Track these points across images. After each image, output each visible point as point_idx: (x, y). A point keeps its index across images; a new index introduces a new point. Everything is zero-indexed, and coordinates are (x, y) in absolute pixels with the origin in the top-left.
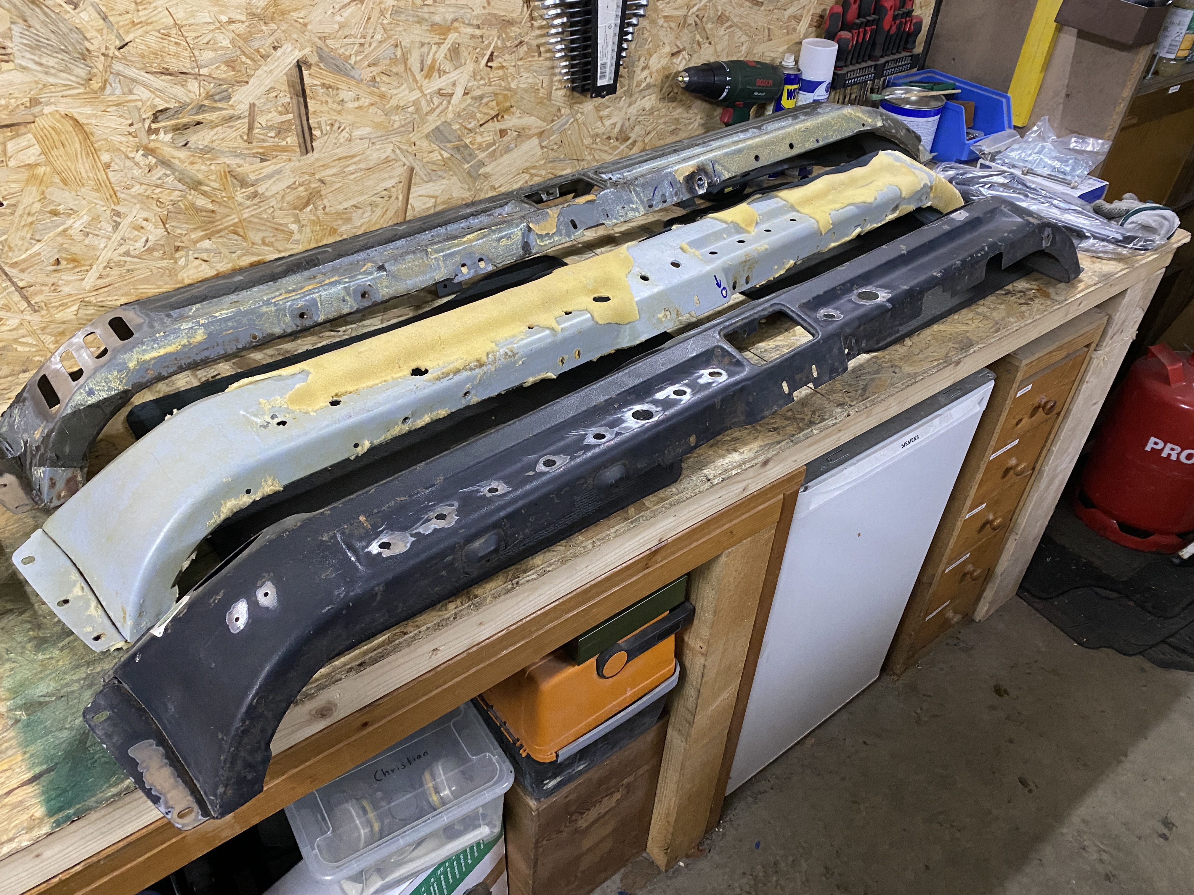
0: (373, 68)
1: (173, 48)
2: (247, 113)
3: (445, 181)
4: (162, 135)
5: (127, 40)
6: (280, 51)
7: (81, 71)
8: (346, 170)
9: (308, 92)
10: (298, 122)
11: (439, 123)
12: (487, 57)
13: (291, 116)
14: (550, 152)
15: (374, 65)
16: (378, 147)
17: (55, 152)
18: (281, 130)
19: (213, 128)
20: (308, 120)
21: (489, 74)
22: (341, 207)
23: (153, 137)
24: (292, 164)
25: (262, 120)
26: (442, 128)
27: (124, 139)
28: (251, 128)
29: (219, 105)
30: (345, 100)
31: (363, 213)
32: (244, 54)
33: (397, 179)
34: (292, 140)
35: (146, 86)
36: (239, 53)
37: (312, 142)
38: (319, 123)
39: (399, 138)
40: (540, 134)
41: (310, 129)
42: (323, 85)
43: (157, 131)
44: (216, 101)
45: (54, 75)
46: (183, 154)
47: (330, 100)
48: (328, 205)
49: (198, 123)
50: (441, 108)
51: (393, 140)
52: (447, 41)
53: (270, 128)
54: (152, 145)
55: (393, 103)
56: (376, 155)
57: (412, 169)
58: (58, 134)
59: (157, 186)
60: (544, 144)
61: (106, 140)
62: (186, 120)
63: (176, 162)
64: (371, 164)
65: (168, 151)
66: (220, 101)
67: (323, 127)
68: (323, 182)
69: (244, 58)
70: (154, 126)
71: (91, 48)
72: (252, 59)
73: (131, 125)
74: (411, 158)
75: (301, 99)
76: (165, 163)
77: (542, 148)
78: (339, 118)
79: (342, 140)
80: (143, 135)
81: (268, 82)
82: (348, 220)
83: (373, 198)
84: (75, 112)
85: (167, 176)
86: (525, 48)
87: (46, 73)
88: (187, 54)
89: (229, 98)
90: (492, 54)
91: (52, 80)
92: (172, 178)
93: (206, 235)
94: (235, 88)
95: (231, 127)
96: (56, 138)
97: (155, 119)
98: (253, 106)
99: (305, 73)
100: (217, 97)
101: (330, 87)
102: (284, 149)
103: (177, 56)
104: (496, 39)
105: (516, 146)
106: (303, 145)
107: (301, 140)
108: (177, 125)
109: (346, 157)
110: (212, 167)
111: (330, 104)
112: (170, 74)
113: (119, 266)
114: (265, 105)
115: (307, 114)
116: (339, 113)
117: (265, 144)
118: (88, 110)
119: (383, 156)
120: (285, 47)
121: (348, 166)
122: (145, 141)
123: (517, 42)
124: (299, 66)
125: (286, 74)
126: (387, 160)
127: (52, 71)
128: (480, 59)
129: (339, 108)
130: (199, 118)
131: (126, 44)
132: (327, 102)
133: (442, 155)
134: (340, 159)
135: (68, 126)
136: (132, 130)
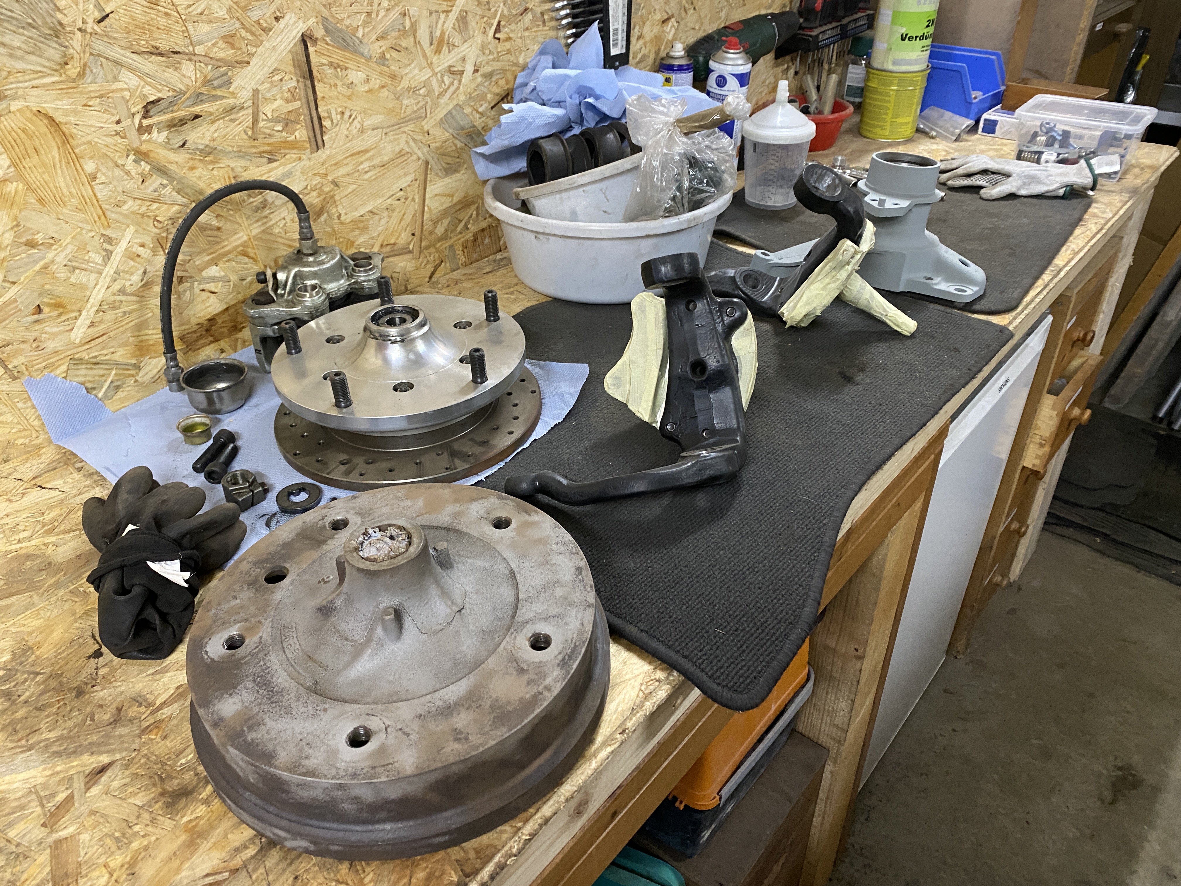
0: (382, 43)
1: (162, 21)
2: (250, 103)
3: (460, 176)
4: (155, 134)
5: (108, 11)
6: (283, 22)
7: (53, 52)
8: (360, 168)
9: (315, 72)
10: (306, 111)
11: (451, 107)
12: (494, 27)
13: (298, 104)
15: (383, 38)
16: (391, 138)
17: (27, 163)
18: (288, 123)
19: (213, 122)
20: (317, 108)
21: (497, 47)
22: (357, 214)
23: (145, 137)
24: (302, 163)
25: (267, 110)
26: (454, 112)
27: (110, 140)
28: (255, 122)
29: (219, 93)
30: (355, 82)
31: (380, 220)
32: (245, 28)
33: (411, 177)
34: (301, 134)
35: (133, 70)
36: (238, 25)
37: (322, 136)
38: (329, 112)
39: (411, 127)
41: (320, 119)
42: (331, 64)
43: (148, 129)
44: (215, 88)
45: (22, 59)
46: (181, 157)
47: (339, 83)
48: (343, 212)
49: (197, 117)
50: (452, 89)
51: (406, 129)
52: (454, 9)
53: (276, 120)
54: (144, 148)
55: (405, 84)
56: (389, 150)
57: (427, 163)
58: (30, 137)
59: (154, 201)
61: (89, 143)
62: (181, 114)
63: (173, 167)
64: (386, 158)
65: (163, 155)
66: (220, 87)
67: (334, 117)
68: (335, 184)
69: (243, 33)
70: (145, 122)
71: (65, 21)
72: (253, 33)
73: (118, 122)
74: (425, 150)
75: (309, 83)
76: (161, 170)
78: (349, 104)
79: (354, 132)
80: (133, 134)
81: (272, 63)
82: (365, 229)
83: (389, 201)
84: (49, 107)
85: (164, 186)
86: (529, 16)
87: (11, 56)
88: (179, 27)
89: (229, 83)
90: (499, 25)
91: (19, 65)
92: (169, 189)
93: (212, 259)
94: (236, 70)
95: (233, 120)
96: (28, 143)
97: (146, 115)
98: (256, 92)
99: (311, 49)
100: (216, 83)
101: (339, 66)
102: (293, 146)
103: (167, 30)
104: (502, 5)
106: (313, 139)
107: (311, 133)
108: (172, 120)
109: (358, 153)
110: (215, 172)
111: (340, 88)
112: (161, 54)
113: (114, 308)
114: (269, 90)
115: (316, 101)
116: (349, 98)
117: (271, 140)
118: (65, 104)
119: (397, 149)
120: (287, 17)
121: (362, 163)
122: (136, 144)
123: (522, 9)
124: (305, 40)
125: (290, 51)
126: (401, 154)
127: (19, 53)
128: (488, 29)
129: (349, 92)
130: (197, 109)
131: (107, 16)
132: (336, 85)
133: (456, 146)
134: (352, 155)
135: (42, 125)
136: (119, 128)
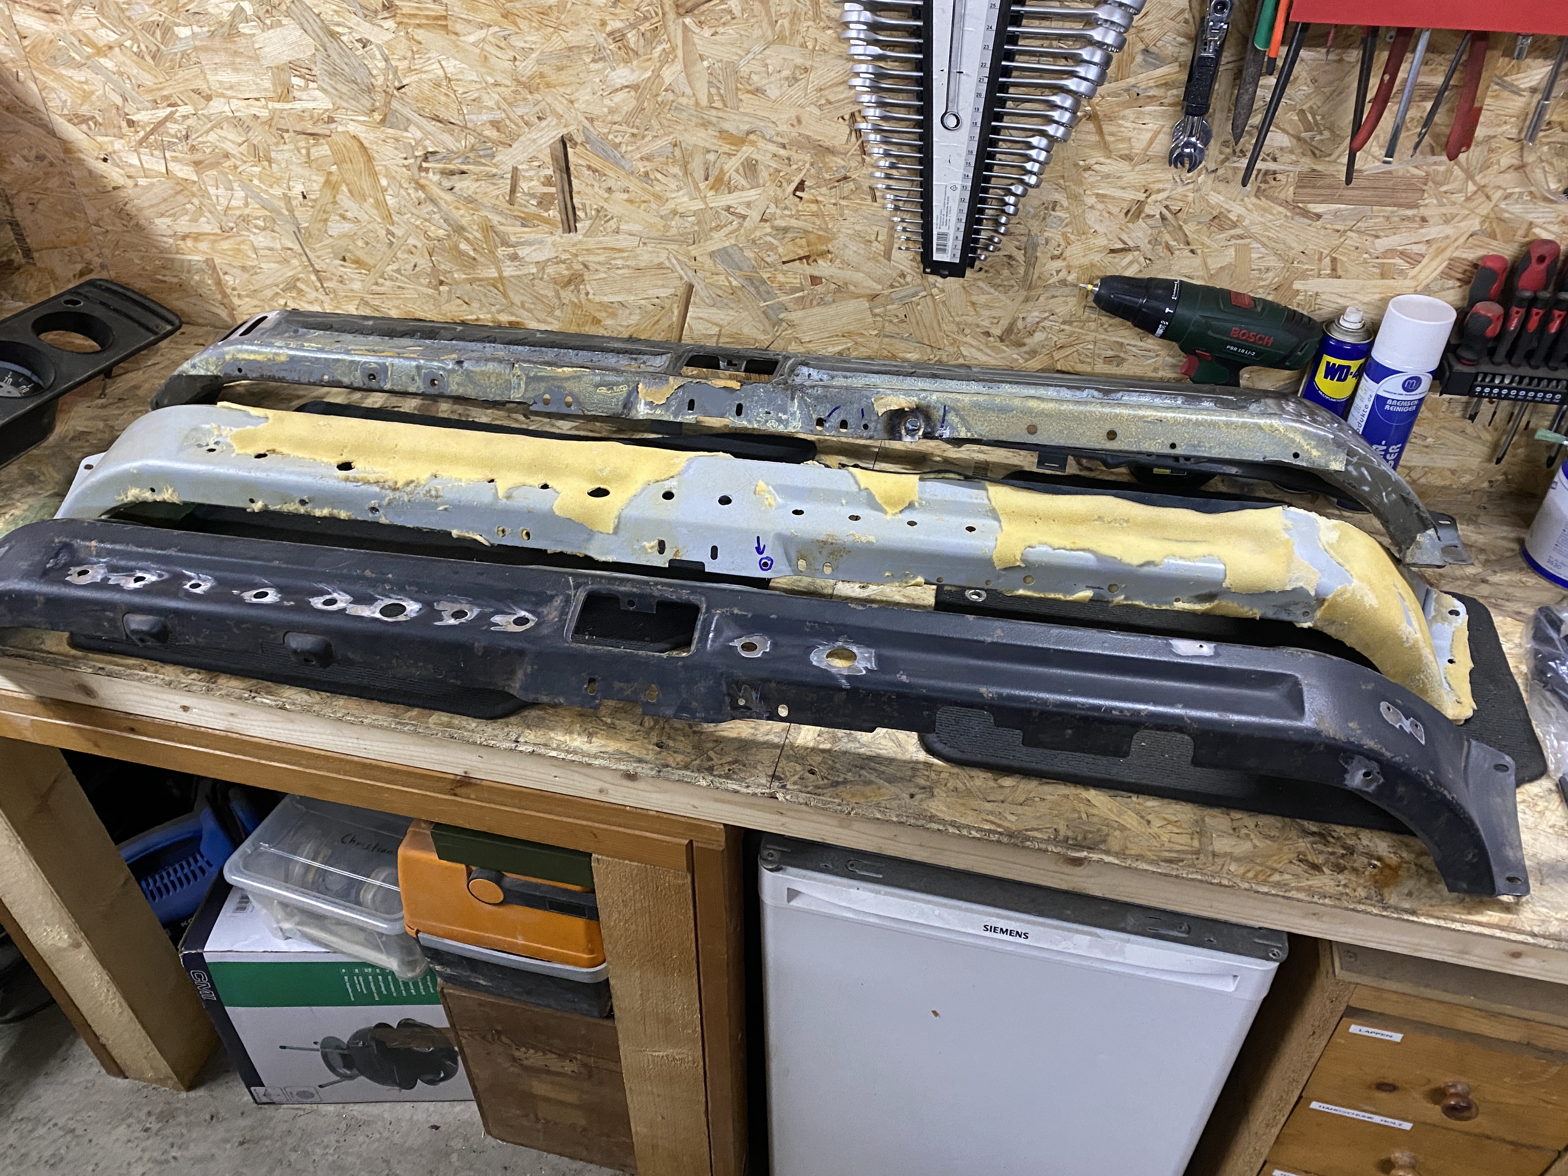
0: (646, 163)
1: (443, 99)
2: (509, 176)
3: (731, 312)
4: (431, 174)
5: (405, 83)
6: (544, 123)
7: (366, 102)
8: (613, 262)
9: (572, 168)
10: (561, 197)
11: (727, 244)
12: (793, 186)
13: (553, 190)
14: (887, 324)
15: (648, 159)
16: (650, 249)
17: (344, 166)
18: (544, 202)
19: (477, 180)
20: (572, 198)
21: (797, 206)
22: (606, 299)
23: (423, 174)
24: (553, 238)
25: (524, 185)
26: (730, 251)
27: (398, 169)
28: (513, 191)
29: (483, 161)
30: (613, 189)
31: (630, 314)
32: (509, 118)
33: (672, 291)
34: (554, 213)
35: (419, 127)
36: (503, 115)
37: (575, 222)
38: (584, 205)
39: (676, 247)
40: (873, 297)
41: (574, 208)
42: (589, 168)
43: (427, 170)
44: (480, 156)
45: (347, 102)
46: (448, 197)
47: (596, 185)
48: (591, 292)
49: (463, 173)
50: (730, 228)
51: (668, 247)
52: (739, 154)
53: (533, 196)
54: (422, 181)
55: (671, 205)
56: (646, 256)
57: (691, 287)
58: (348, 151)
59: (426, 220)
60: (877, 311)
61: (385, 166)
62: (451, 167)
63: (442, 203)
64: (642, 264)
65: (436, 191)
66: (484, 156)
67: (588, 211)
68: (586, 266)
69: (508, 122)
70: (424, 165)
71: (375, 83)
72: (516, 125)
73: (406, 159)
74: (691, 273)
75: (565, 176)
76: (433, 201)
77: (875, 315)
78: (606, 205)
79: (609, 230)
80: (416, 170)
81: (532, 150)
82: (614, 315)
83: (643, 302)
84: (362, 136)
85: (435, 213)
87: (340, 98)
88: (455, 106)
89: (493, 156)
90: (802, 183)
91: (344, 104)
92: (437, 216)
93: (467, 279)
94: (500, 149)
95: (495, 184)
96: (346, 154)
97: (426, 159)
98: (515, 169)
99: (569, 149)
100: (481, 153)
101: (597, 171)
102: (546, 221)
103: (446, 106)
104: (808, 165)
105: (834, 301)
106: (565, 221)
107: (564, 217)
108: (445, 169)
109: (613, 249)
110: (475, 217)
111: (596, 189)
112: (440, 121)
113: (392, 280)
114: (527, 171)
115: (571, 192)
116: (606, 200)
117: (526, 210)
118: (371, 136)
119: (656, 261)
120: (549, 119)
121: (615, 259)
122: (417, 177)
123: (838, 176)
124: (563, 141)
125: (550, 146)
126: (660, 266)
127: (345, 97)
128: (785, 184)
129: (606, 195)
130: (464, 167)
131: (404, 86)
132: (592, 186)
133: (730, 282)
134: (605, 248)
135: (356, 145)
136: (406, 162)
